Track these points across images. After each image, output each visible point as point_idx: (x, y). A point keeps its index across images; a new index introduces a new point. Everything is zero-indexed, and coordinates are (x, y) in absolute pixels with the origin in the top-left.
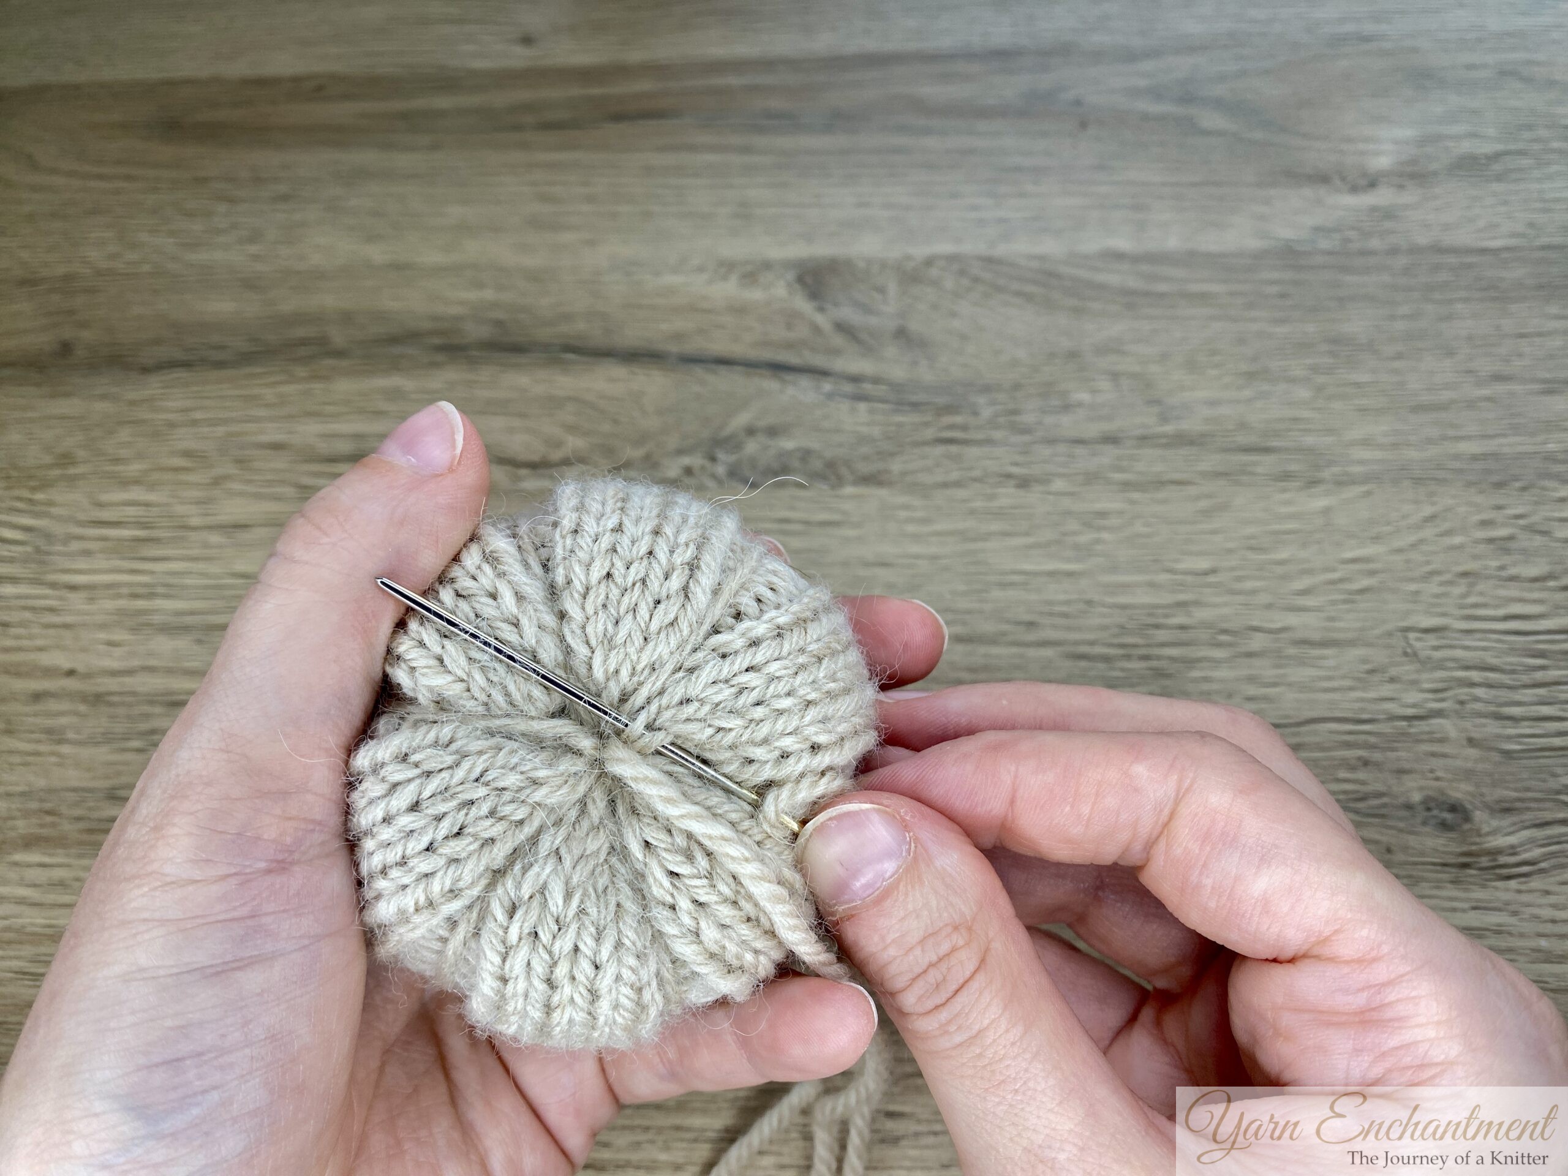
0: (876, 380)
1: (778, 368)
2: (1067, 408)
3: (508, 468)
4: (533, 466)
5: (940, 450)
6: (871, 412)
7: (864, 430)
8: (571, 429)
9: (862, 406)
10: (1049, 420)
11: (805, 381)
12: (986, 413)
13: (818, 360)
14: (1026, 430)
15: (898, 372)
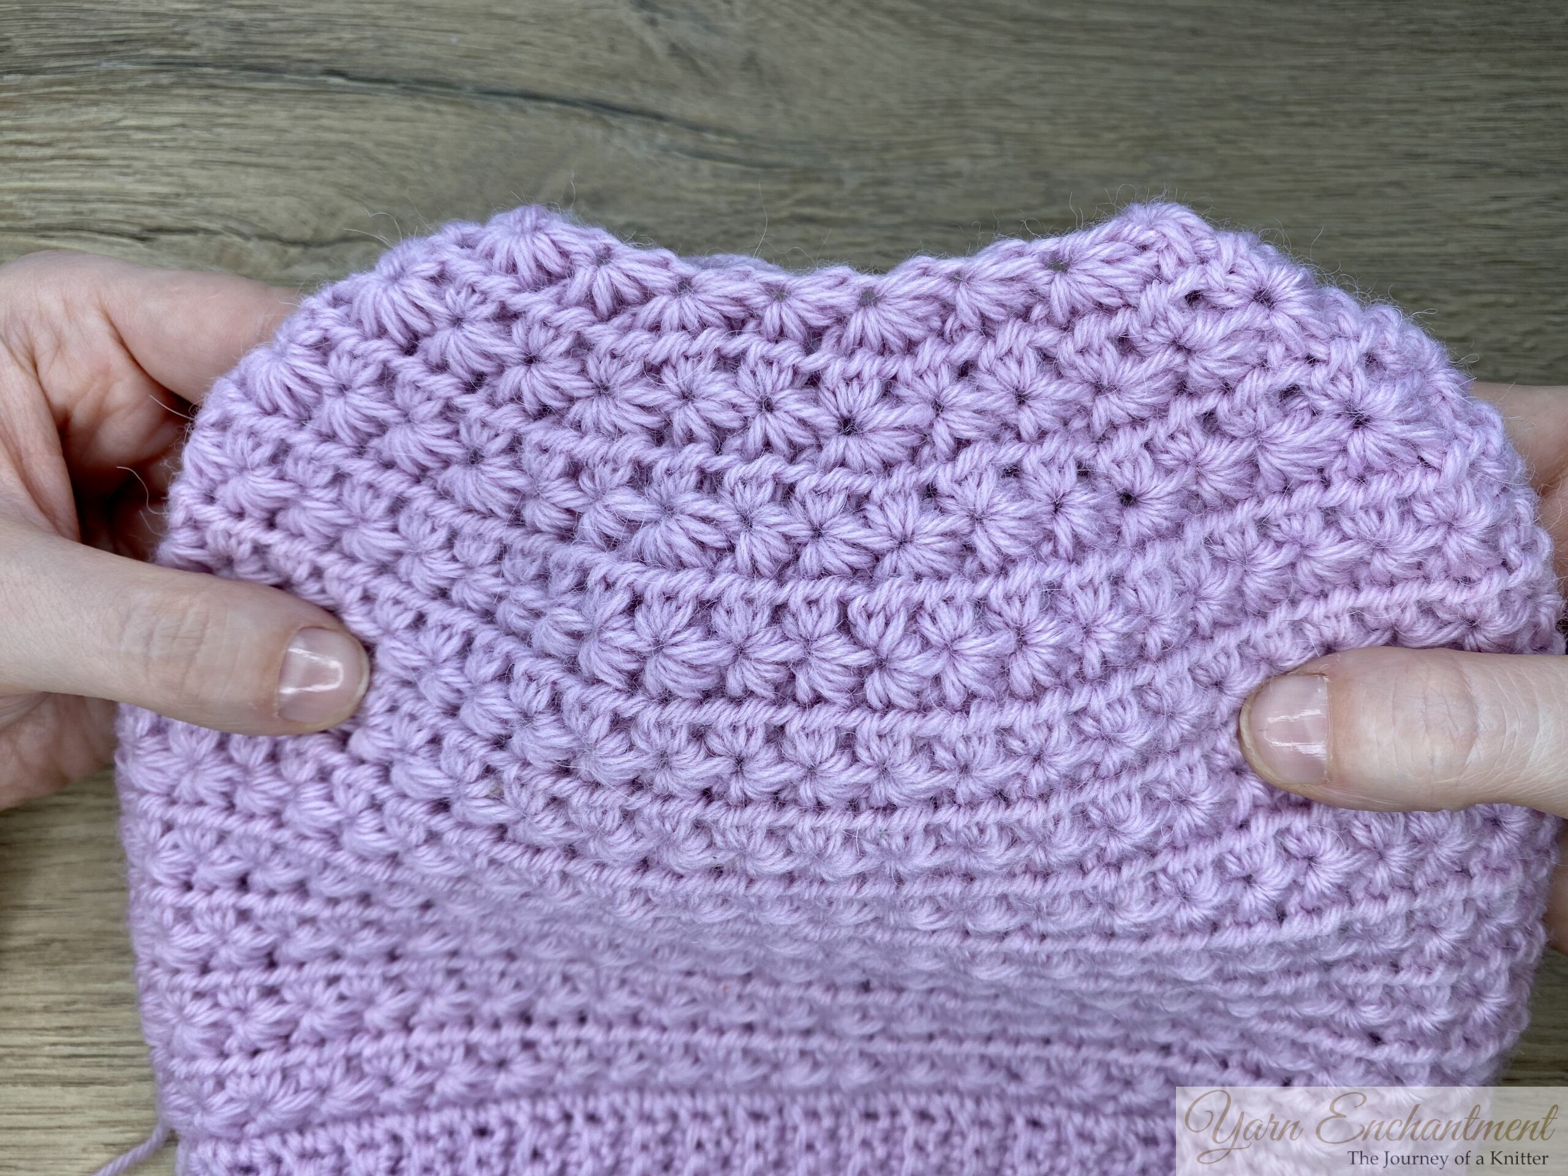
0: (721, 131)
1: (602, 108)
2: (943, 179)
3: (273, 244)
4: (306, 244)
5: (797, 231)
6: (716, 175)
7: (707, 199)
8: (347, 191)
9: (705, 166)
10: (922, 195)
11: (634, 128)
12: (851, 182)
13: (650, 99)
14: (898, 210)
15: (747, 121)
